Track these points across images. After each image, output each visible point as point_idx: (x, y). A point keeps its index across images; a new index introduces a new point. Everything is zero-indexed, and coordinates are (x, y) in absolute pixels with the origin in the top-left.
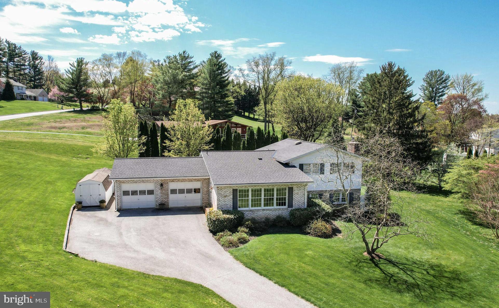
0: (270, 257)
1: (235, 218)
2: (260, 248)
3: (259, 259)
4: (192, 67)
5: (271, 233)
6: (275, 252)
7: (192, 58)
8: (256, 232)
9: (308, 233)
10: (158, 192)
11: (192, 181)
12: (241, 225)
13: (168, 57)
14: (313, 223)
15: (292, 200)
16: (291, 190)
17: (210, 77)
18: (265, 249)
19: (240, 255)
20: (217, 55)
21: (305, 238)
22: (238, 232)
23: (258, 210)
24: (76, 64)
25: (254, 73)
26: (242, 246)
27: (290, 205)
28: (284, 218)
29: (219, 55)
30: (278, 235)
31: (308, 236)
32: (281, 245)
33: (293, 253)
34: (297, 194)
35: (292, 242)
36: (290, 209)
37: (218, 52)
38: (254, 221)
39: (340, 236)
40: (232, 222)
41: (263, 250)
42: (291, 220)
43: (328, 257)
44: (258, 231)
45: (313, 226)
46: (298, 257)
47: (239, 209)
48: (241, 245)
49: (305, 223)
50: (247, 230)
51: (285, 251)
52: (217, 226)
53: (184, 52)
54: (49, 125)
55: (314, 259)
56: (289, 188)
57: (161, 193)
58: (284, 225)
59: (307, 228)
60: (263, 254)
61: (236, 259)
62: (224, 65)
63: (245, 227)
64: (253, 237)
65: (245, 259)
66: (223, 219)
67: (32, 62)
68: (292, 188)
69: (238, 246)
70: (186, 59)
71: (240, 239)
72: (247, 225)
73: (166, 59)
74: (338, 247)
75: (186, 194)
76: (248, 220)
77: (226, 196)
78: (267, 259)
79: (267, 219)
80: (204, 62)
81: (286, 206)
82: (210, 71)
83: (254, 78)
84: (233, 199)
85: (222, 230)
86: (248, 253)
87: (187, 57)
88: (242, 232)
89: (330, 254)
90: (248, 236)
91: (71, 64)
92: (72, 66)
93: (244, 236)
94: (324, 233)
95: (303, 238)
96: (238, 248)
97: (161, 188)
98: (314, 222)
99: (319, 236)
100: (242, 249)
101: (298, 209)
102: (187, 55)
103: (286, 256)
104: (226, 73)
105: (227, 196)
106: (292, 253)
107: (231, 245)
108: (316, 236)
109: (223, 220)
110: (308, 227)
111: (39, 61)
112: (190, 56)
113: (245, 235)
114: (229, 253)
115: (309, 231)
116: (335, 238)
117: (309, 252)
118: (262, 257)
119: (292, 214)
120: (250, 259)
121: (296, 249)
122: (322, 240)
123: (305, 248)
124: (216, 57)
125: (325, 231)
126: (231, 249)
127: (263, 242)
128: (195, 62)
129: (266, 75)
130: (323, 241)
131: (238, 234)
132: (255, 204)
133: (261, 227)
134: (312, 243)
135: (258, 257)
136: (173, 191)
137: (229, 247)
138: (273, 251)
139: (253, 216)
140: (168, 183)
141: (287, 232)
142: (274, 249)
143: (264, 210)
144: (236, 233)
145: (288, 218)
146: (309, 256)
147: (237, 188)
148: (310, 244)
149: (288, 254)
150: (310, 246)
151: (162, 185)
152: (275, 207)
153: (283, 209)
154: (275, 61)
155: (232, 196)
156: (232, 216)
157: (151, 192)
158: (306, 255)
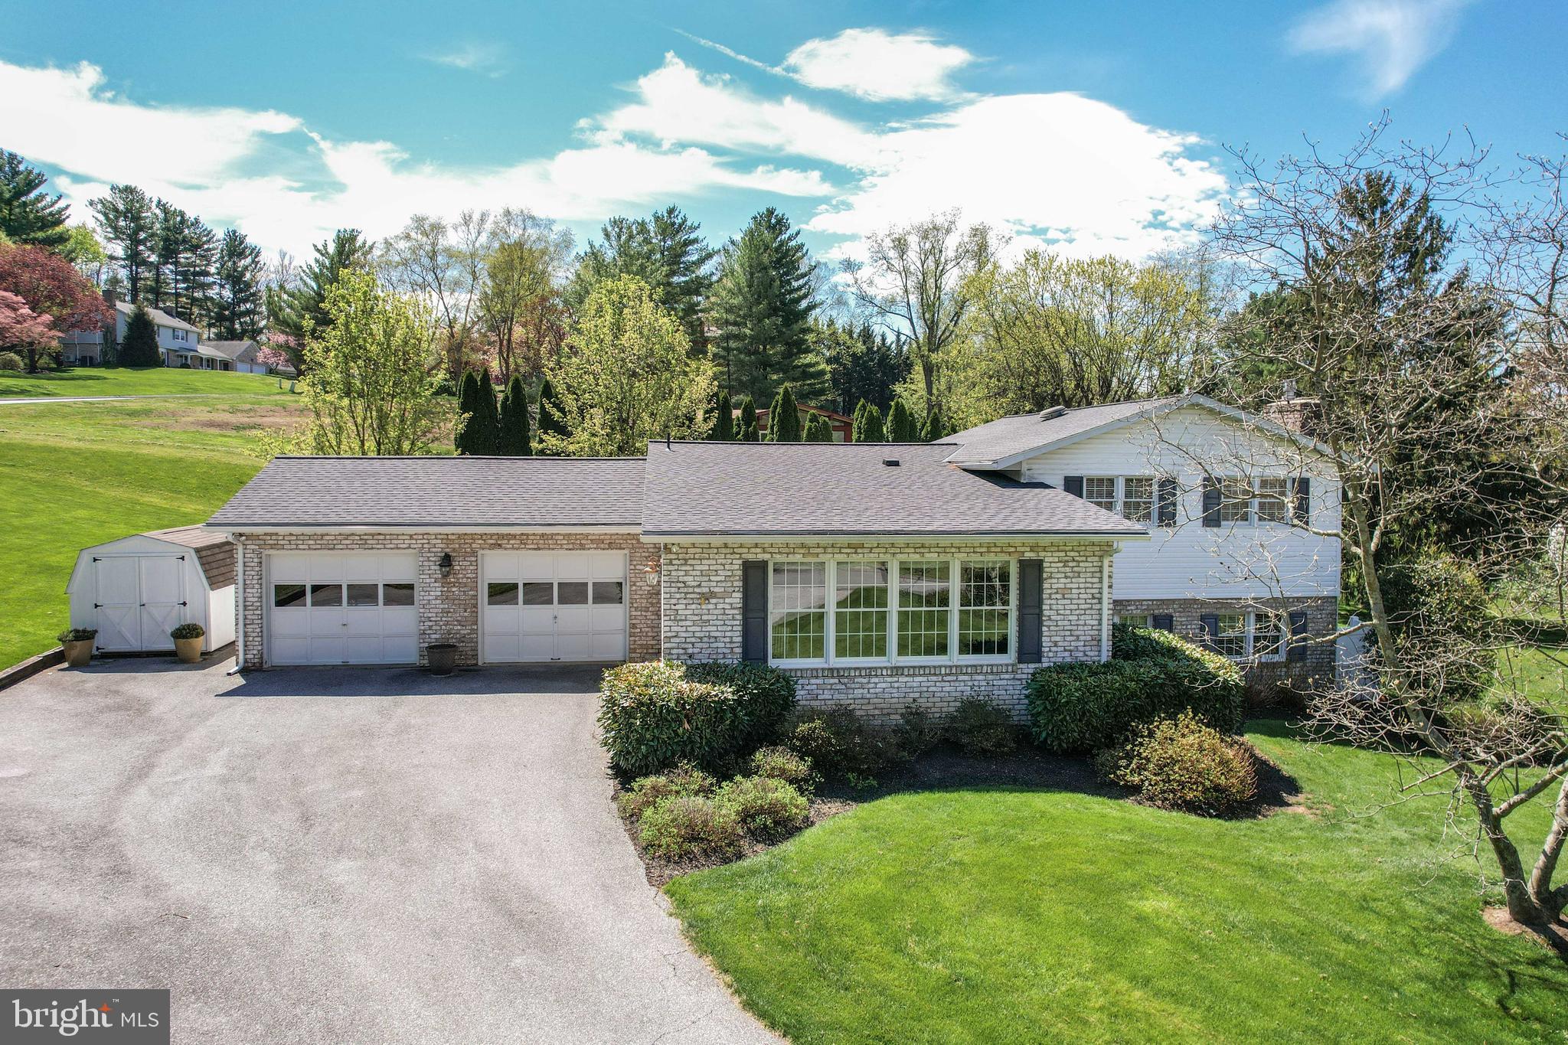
0: (919, 931)
1: (739, 702)
2: (859, 872)
3: (848, 942)
4: (694, 258)
5: (930, 787)
6: (950, 900)
7: (694, 228)
8: (851, 776)
9: (1133, 790)
10: (430, 593)
11: (582, 547)
12: (772, 738)
13: (615, 222)
14: (1151, 735)
15: (1040, 624)
16: (1032, 571)
17: (750, 286)
18: (890, 879)
19: (730, 913)
20: (773, 221)
21: (1118, 814)
22: (747, 774)
23: (870, 672)
24: (332, 249)
25: (891, 276)
26: (759, 856)
27: (1030, 650)
28: (998, 711)
29: (780, 221)
30: (969, 796)
31: (1129, 803)
32: (986, 853)
33: (1060, 908)
34: (1064, 593)
35: (1050, 838)
36: (1030, 668)
37: (779, 212)
38: (840, 719)
39: (1298, 807)
40: (722, 720)
41: (875, 886)
42: (1036, 724)
43: (1284, 939)
44: (861, 772)
45: (1153, 750)
46: (1096, 933)
47: (773, 663)
48: (759, 847)
49: (1109, 737)
50: (799, 767)
51: (1014, 894)
52: (639, 741)
53: (671, 211)
54: (205, 417)
55: (1197, 948)
56: (1024, 565)
57: (445, 598)
58: (999, 745)
59: (1123, 762)
60: (875, 910)
61: (694, 940)
62: (797, 251)
63: (793, 749)
64: (833, 807)
65: (753, 949)
66: (672, 704)
67: (230, 264)
68: (1038, 565)
69: (740, 856)
70: (678, 232)
71: (753, 817)
72: (805, 739)
73: (610, 229)
74: (1312, 868)
75: (556, 608)
76: (810, 715)
77: (707, 597)
78: (899, 949)
79: (915, 716)
80: (733, 242)
81: (1010, 657)
82: (751, 266)
83: (893, 290)
84: (746, 609)
85: (665, 765)
86: (782, 899)
87: (680, 226)
88: (771, 776)
89: (1286, 918)
90: (802, 800)
91: (320, 247)
92: (322, 255)
93: (779, 795)
94: (1217, 788)
95: (1104, 816)
96: (736, 866)
97: (445, 576)
98: (1158, 734)
99: (1191, 807)
100: (753, 872)
101: (1072, 667)
102: (678, 221)
103: (1019, 925)
104: (803, 276)
105: (713, 595)
106: (1053, 908)
107: (695, 848)
108: (1175, 806)
109: (670, 711)
110: (1129, 757)
111: (249, 260)
112: (689, 223)
113: (784, 793)
114: (666, 902)
115: (1136, 779)
116: (1276, 819)
117: (1156, 904)
118: (868, 928)
119: (1042, 690)
120: (786, 946)
121: (1076, 879)
122: (1211, 825)
123: (1129, 875)
124: (771, 228)
125: (1223, 781)
126: (686, 876)
127: (882, 834)
128: (705, 243)
129: (931, 282)
130: (1219, 836)
131: (747, 784)
132: (855, 642)
133: (879, 754)
134: (1163, 847)
135: (842, 931)
136: (502, 592)
137: (684, 858)
138: (936, 890)
139: (844, 699)
140: (474, 553)
141: (1015, 781)
142: (942, 876)
143: (897, 671)
144: (738, 778)
145: (1019, 713)
146: (1160, 932)
147: (767, 556)
148: (1149, 852)
149: (1028, 912)
150: (1152, 865)
151: (447, 561)
152: (954, 656)
153: (994, 671)
154: (958, 233)
155: (737, 598)
156: (727, 692)
157: (400, 593)
158: (1141, 918)
